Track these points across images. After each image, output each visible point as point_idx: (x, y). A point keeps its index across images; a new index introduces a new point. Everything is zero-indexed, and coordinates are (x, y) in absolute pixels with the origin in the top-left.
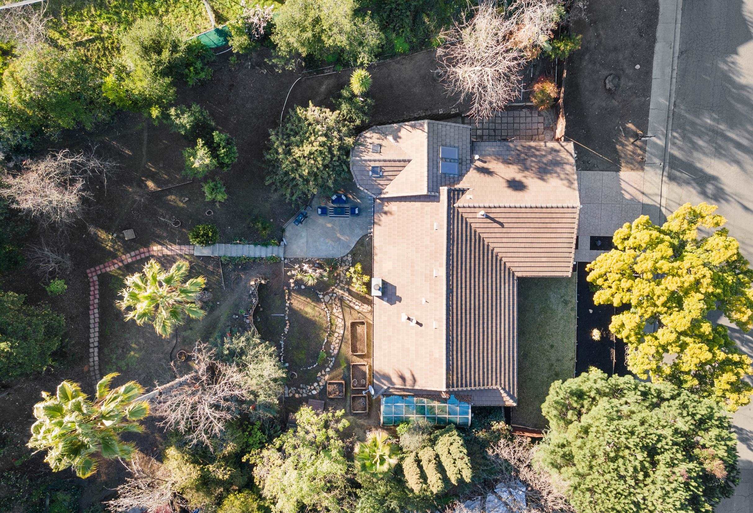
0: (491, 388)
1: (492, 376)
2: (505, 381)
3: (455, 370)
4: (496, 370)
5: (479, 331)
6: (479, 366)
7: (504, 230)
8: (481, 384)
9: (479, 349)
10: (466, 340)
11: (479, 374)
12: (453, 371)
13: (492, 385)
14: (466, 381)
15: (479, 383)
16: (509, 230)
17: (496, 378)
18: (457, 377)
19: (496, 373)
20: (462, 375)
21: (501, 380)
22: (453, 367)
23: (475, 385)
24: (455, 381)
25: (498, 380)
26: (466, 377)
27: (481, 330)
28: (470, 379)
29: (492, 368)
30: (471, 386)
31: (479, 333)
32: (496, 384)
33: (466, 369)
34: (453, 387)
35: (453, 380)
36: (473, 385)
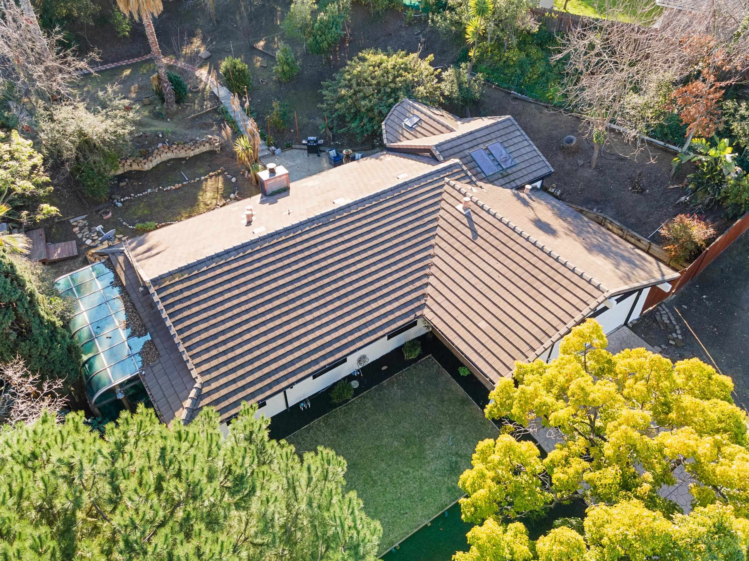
0: (190, 365)
1: (216, 357)
2: (217, 389)
3: (194, 282)
4: (233, 359)
5: (289, 292)
6: (223, 322)
7: (471, 245)
8: (188, 344)
9: (255, 308)
10: (260, 277)
11: (206, 329)
12: (189, 279)
13: (197, 365)
14: (181, 311)
15: (189, 337)
16: (476, 249)
17: (217, 367)
18: (181, 291)
19: (225, 363)
20: (189, 298)
21: (216, 379)
22: (197, 276)
23: (180, 332)
24: (172, 290)
25: (214, 374)
26: (189, 307)
27: (292, 296)
28: (189, 317)
29: (232, 349)
30: (175, 324)
31: (284, 295)
32: (202, 374)
33: (205, 300)
34: (159, 291)
35: (173, 285)
36: (180, 327)
